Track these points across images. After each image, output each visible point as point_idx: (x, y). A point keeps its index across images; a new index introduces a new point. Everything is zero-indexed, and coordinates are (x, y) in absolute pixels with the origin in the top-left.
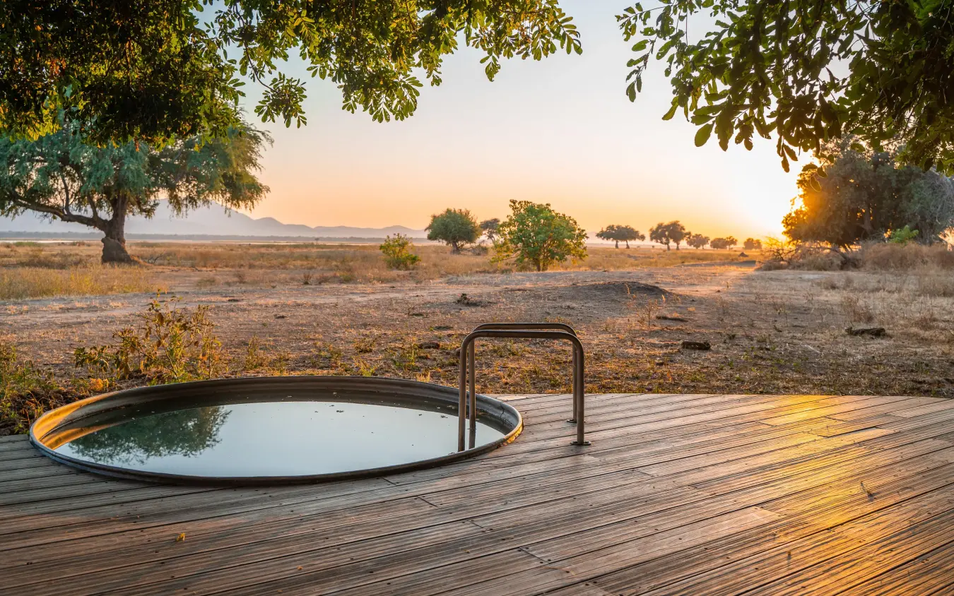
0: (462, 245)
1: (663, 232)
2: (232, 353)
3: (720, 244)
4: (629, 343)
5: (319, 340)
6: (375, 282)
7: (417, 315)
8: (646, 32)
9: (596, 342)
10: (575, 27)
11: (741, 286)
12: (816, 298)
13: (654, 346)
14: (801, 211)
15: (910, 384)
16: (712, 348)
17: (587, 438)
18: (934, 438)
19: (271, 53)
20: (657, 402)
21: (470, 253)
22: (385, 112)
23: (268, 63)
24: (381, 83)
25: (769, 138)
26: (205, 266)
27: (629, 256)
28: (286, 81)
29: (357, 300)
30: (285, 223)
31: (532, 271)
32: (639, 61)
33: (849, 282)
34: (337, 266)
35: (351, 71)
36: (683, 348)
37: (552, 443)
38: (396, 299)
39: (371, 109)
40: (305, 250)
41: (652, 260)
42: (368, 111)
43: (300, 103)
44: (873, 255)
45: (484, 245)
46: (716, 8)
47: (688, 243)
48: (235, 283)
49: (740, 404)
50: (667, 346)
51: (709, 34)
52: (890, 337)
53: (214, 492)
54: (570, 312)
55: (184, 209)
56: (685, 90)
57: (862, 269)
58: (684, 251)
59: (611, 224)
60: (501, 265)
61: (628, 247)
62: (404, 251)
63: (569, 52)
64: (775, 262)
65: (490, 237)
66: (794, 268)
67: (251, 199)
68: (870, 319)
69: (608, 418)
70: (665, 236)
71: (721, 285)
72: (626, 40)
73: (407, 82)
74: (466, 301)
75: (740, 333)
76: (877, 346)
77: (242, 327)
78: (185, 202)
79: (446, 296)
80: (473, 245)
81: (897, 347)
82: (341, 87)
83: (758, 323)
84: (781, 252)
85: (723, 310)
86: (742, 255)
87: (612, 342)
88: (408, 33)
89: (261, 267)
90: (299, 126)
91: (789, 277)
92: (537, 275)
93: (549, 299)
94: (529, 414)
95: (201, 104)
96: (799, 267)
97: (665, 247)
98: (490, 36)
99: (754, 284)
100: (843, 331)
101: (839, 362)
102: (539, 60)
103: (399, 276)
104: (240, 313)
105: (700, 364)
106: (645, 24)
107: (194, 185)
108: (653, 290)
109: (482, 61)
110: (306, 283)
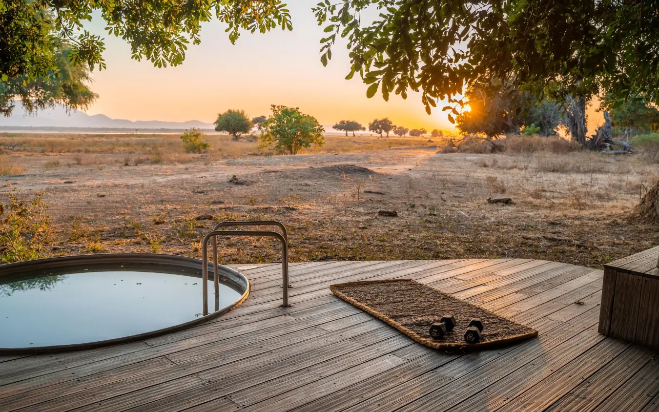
0: (240, 135)
1: (378, 125)
2: (62, 226)
3: (416, 133)
4: (344, 212)
5: (128, 214)
6: (176, 163)
7: (200, 193)
8: (333, 19)
9: (321, 211)
10: (288, 11)
11: (426, 165)
12: (472, 174)
13: (359, 213)
14: (467, 112)
15: (521, 240)
16: (399, 214)
17: (290, 301)
18: (517, 292)
19: (78, 16)
20: (345, 268)
21: (245, 140)
22: (163, 61)
23: (77, 23)
24: (159, 40)
25: (418, 91)
26: (52, 152)
27: (355, 142)
28: (90, 37)
29: (158, 181)
30: (113, 118)
31: (287, 154)
32: (328, 39)
33: (495, 162)
34: (149, 151)
35: (137, 31)
36: (379, 215)
37: (266, 306)
38: (187, 179)
39: (153, 59)
40: (128, 139)
41: (369, 145)
42: (151, 59)
43: (100, 53)
44: (511, 143)
45: (254, 135)
46: (381, 4)
47: (394, 132)
48: (74, 164)
49: (400, 269)
50: (368, 214)
51: (374, 23)
52: (515, 204)
53: (19, 360)
54: (307, 188)
55: (34, 110)
56: (359, 60)
57: (505, 153)
58: (391, 138)
59: (343, 120)
60: (266, 150)
61: (354, 135)
62: (198, 140)
63: (283, 28)
64: (451, 147)
65: (260, 128)
66: (461, 152)
67: (85, 103)
68: (503, 191)
69: (309, 283)
70: (379, 128)
71: (413, 165)
72: (320, 24)
73: (178, 40)
74: (235, 181)
75: (418, 203)
76: (505, 211)
77: (72, 204)
78: (35, 105)
79: (222, 177)
80: (247, 134)
81: (518, 211)
82: (130, 42)
83: (432, 195)
84: (453, 141)
85: (410, 184)
86: (430, 141)
87: (332, 212)
88: (176, 6)
89: (94, 152)
90: (100, 70)
91: (457, 158)
92: (289, 158)
93: (293, 179)
94: (257, 281)
95: (24, 53)
96: (465, 151)
97: (379, 135)
98: (231, 13)
99: (434, 164)
100: (485, 200)
101: (480, 223)
102: (264, 33)
103: (193, 158)
104: (72, 193)
105: (388, 227)
106: (332, 14)
107: (42, 92)
108: (364, 171)
109: (227, 31)
110: (126, 165)
